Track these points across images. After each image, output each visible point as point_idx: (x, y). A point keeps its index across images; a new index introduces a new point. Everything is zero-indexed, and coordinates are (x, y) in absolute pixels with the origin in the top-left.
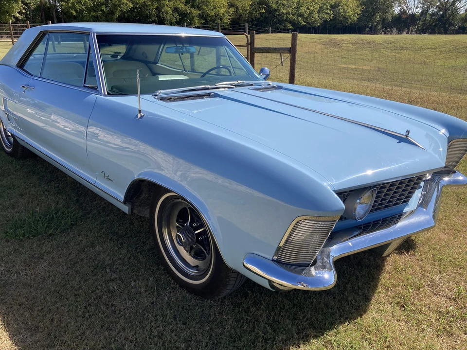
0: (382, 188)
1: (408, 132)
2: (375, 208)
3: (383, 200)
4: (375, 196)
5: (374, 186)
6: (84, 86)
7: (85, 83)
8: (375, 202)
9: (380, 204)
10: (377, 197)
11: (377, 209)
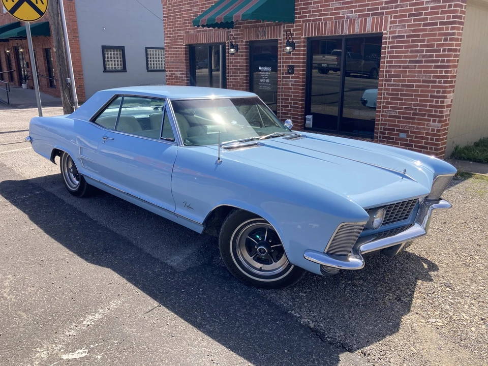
0: (389, 208)
1: (405, 171)
2: (385, 223)
3: (390, 216)
4: (385, 213)
5: (385, 206)
6: (161, 139)
7: (161, 136)
8: (385, 218)
9: (388, 220)
10: (386, 214)
11: (386, 223)
